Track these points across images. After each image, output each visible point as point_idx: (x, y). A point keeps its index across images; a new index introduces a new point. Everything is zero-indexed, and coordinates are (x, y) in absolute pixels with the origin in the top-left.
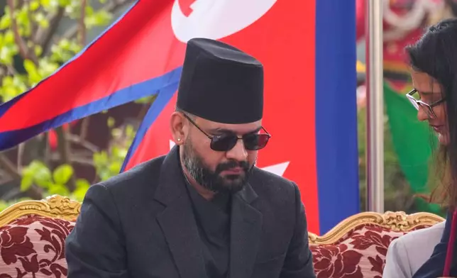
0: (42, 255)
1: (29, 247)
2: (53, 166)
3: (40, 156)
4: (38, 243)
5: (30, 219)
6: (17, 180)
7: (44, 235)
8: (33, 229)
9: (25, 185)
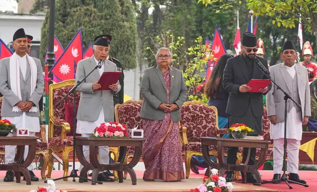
0: (192, 110)
1: (189, 109)
2: (194, 96)
3: (192, 94)
4: (191, 109)
5: (190, 104)
6: (188, 98)
7: (192, 107)
8: (190, 106)
9: (189, 99)
